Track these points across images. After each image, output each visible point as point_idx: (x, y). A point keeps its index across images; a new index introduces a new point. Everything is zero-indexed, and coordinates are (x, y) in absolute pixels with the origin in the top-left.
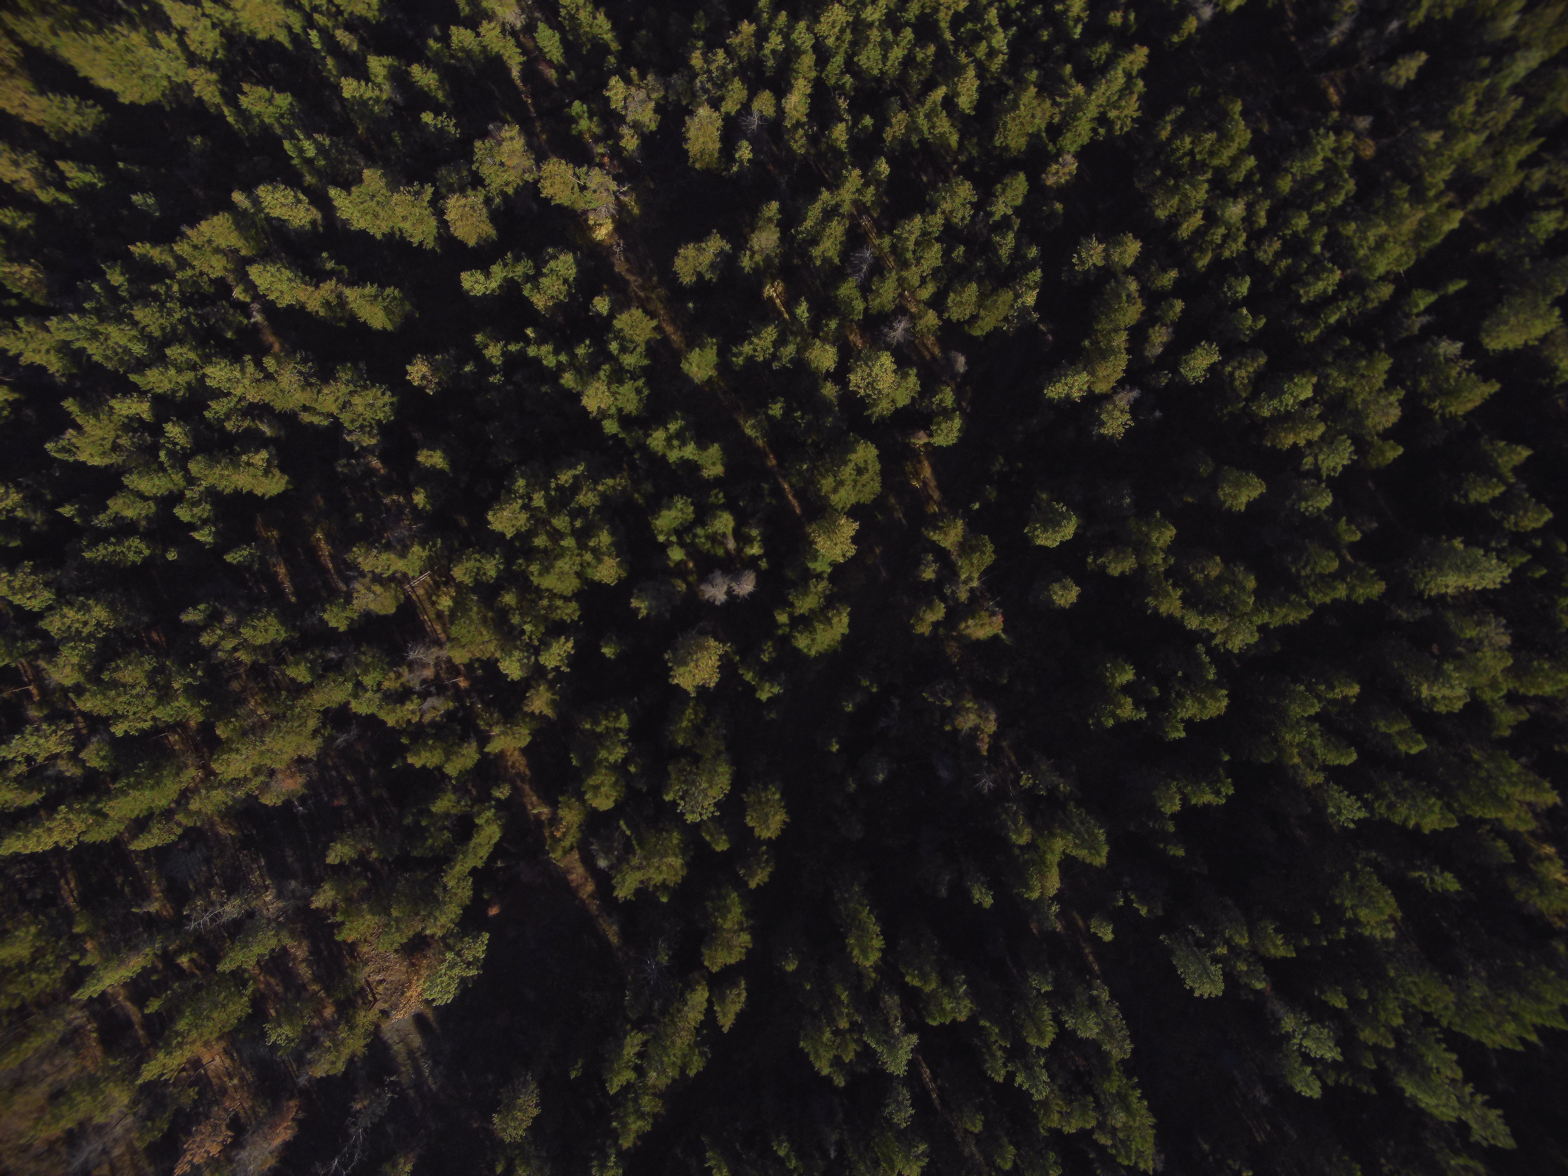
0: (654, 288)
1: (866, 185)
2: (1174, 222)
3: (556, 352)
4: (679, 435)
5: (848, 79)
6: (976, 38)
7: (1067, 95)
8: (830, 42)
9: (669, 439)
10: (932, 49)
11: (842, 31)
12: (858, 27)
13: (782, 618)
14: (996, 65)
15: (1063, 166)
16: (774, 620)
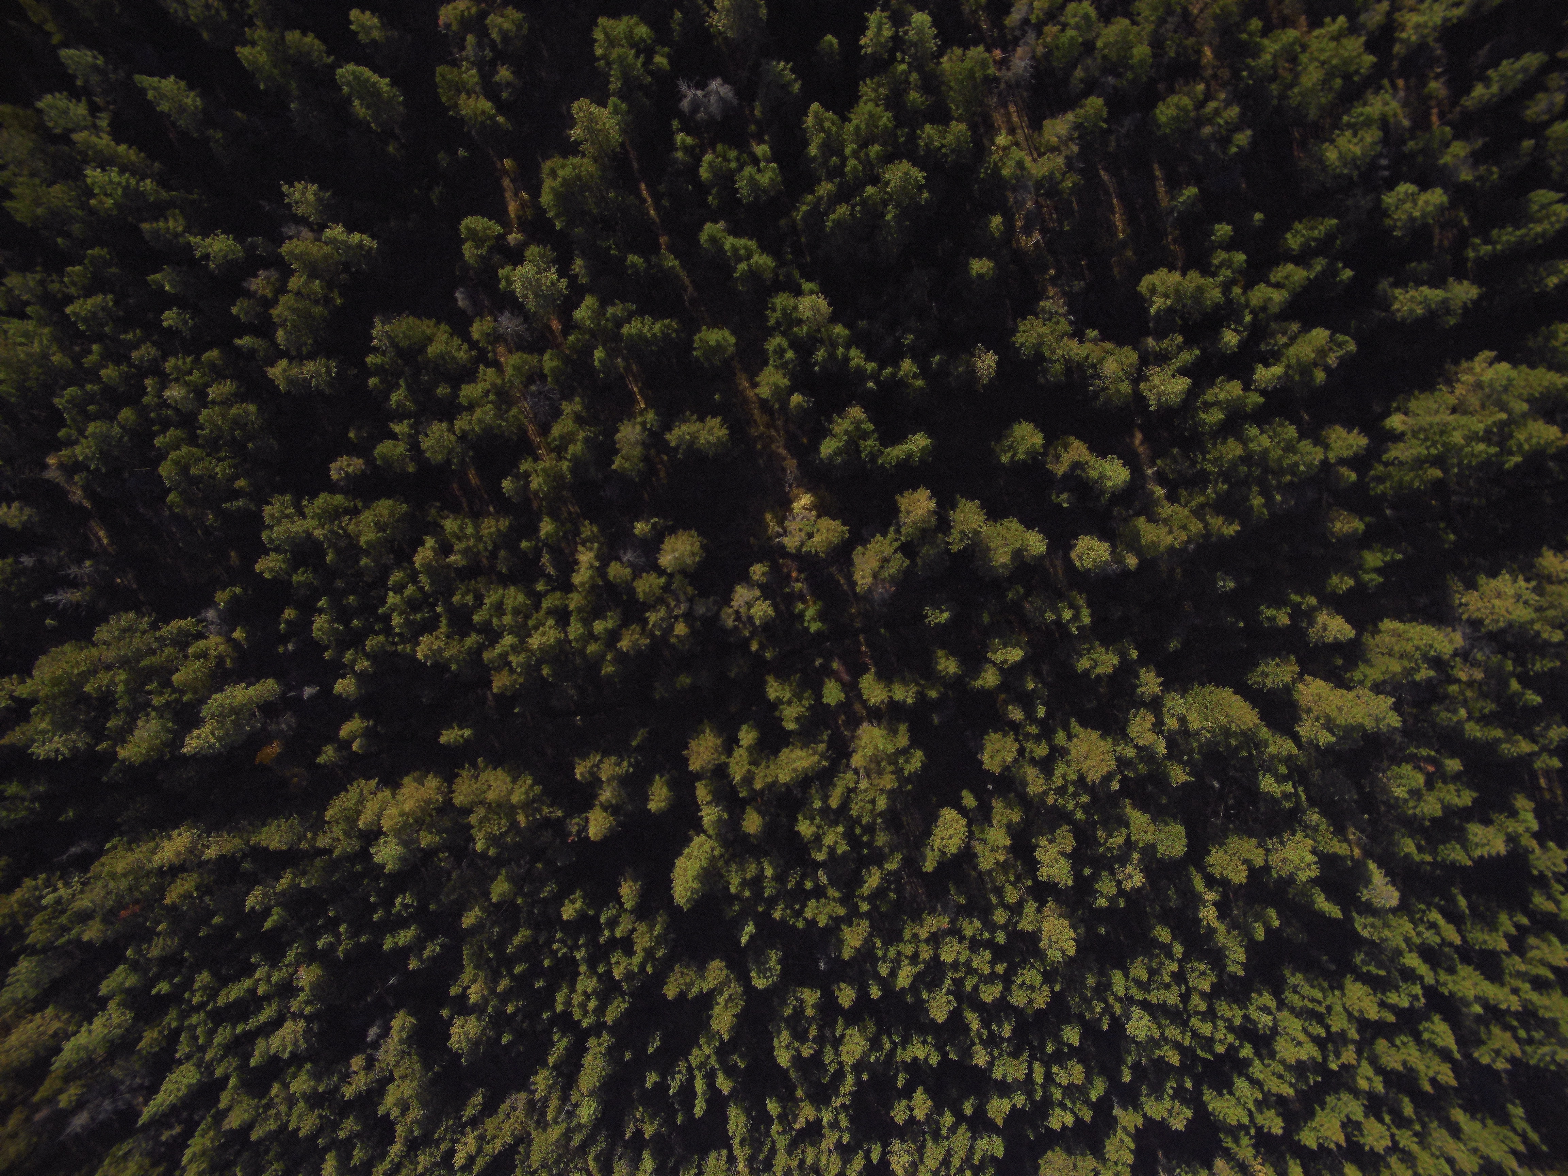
1: (527, 475)
2: (240, 397)
3: (846, 359)
4: (739, 260)
5: (540, 587)
6: (412, 605)
7: (332, 532)
8: (551, 622)
9: (749, 257)
10: (456, 599)
11: (536, 628)
12: (523, 632)
13: (660, 60)
14: (396, 576)
15: (341, 469)
16: (671, 62)
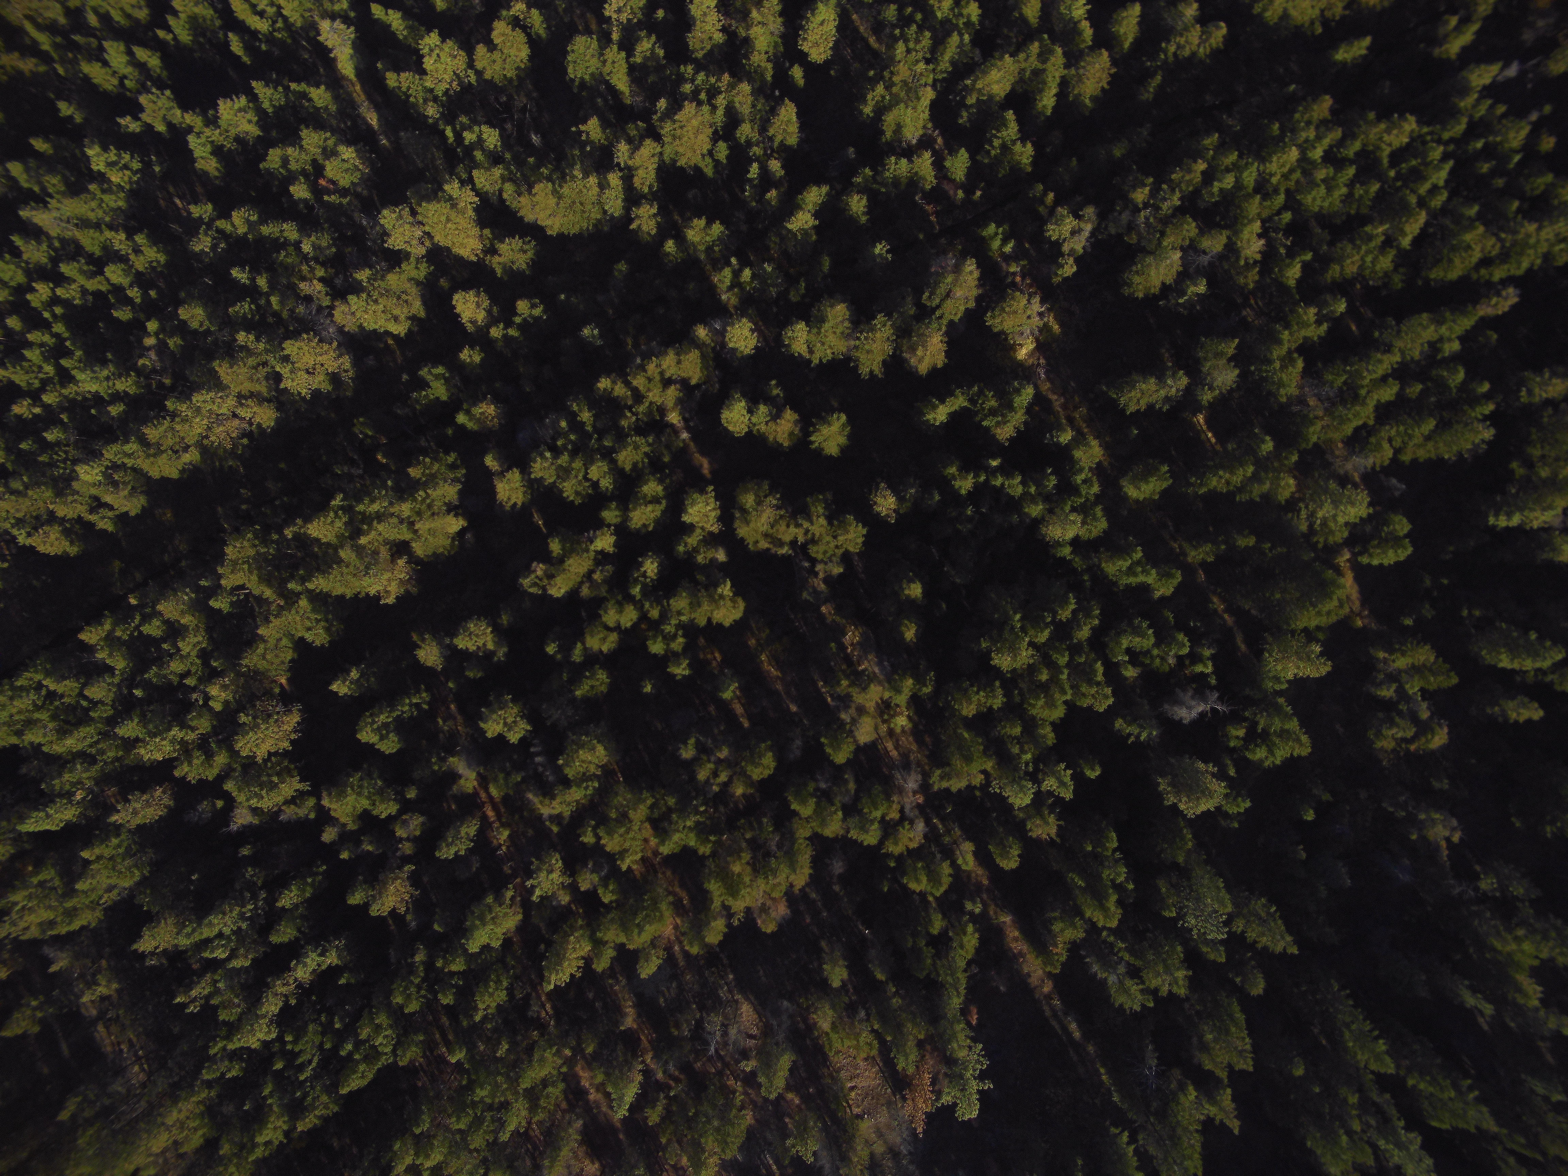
0: (1076, 408)
1: (1320, 321)
3: (1025, 483)
4: (1141, 561)
5: (1288, 216)
7: (1513, 233)
8: (1275, 180)
9: (1130, 567)
10: (1374, 188)
11: (1291, 171)
13: (1237, 732)
14: (1440, 201)
15: (1505, 300)
16: (1227, 734)
